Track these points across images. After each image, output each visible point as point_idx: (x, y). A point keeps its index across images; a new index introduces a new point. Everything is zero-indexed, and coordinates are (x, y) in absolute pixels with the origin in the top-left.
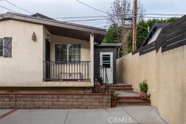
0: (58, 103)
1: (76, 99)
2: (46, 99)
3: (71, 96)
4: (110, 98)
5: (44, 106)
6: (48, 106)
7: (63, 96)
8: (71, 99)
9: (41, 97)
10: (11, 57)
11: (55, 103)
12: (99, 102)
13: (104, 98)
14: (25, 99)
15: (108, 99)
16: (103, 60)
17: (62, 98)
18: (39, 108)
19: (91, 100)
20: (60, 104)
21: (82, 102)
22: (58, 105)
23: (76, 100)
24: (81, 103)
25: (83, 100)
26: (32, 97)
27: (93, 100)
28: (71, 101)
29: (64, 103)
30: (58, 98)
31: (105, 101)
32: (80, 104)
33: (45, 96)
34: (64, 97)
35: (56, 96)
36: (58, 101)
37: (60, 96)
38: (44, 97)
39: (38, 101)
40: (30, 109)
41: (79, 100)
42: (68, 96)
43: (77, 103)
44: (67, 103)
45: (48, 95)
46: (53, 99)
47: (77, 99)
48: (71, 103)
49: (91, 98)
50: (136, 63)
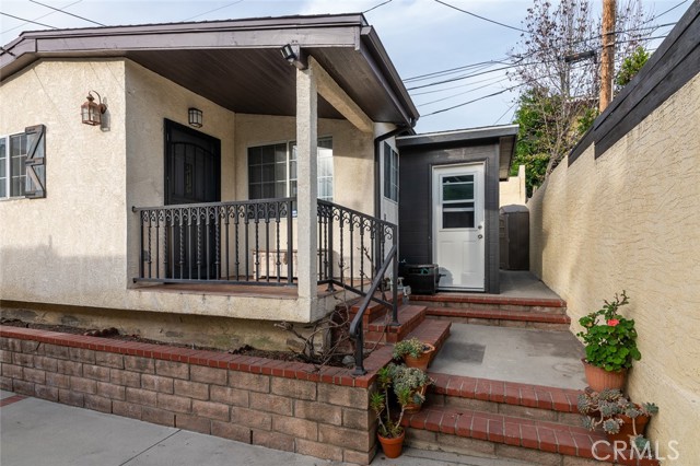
0: (141, 391)
1: (207, 386)
2: (104, 371)
3: (184, 367)
4: (366, 407)
5: (97, 399)
6: (109, 401)
7: (159, 362)
8: (185, 383)
9: (90, 360)
10: (45, 196)
11: (130, 389)
12: (308, 419)
13: (332, 401)
14: (46, 358)
15: (355, 410)
16: (444, 199)
17: (155, 374)
18: (83, 403)
19: (267, 400)
20: (149, 401)
21: (231, 405)
22: (140, 399)
23: (206, 392)
24: (225, 407)
25: (236, 398)
26: (64, 354)
27: (281, 403)
28: (185, 391)
29: (161, 396)
30: (141, 369)
31: (337, 418)
32: (219, 413)
33: (100, 356)
34: (162, 366)
35: (133, 360)
36: (140, 384)
37: (146, 362)
38: (99, 358)
39: (82, 374)
40: (59, 401)
41: (217, 393)
42: (175, 364)
43: (212, 405)
44: (173, 398)
45: (109, 355)
46: (125, 372)
47: (210, 385)
48: (185, 401)
49: (270, 392)
50: (581, 201)
